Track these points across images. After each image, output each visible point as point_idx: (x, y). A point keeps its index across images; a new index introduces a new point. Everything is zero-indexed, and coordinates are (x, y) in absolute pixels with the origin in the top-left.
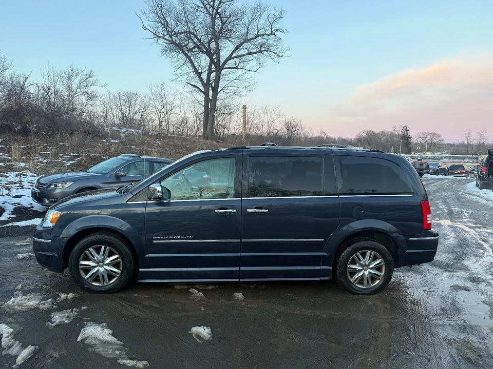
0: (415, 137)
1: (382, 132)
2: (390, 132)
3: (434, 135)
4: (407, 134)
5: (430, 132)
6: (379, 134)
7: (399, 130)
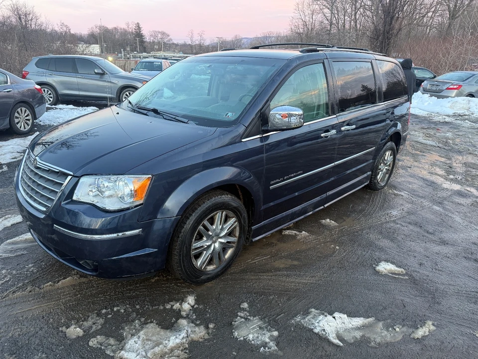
0: (147, 35)
1: (115, 28)
2: (124, 29)
3: (163, 33)
4: (140, 32)
5: (160, 31)
6: (112, 30)
7: (132, 28)
